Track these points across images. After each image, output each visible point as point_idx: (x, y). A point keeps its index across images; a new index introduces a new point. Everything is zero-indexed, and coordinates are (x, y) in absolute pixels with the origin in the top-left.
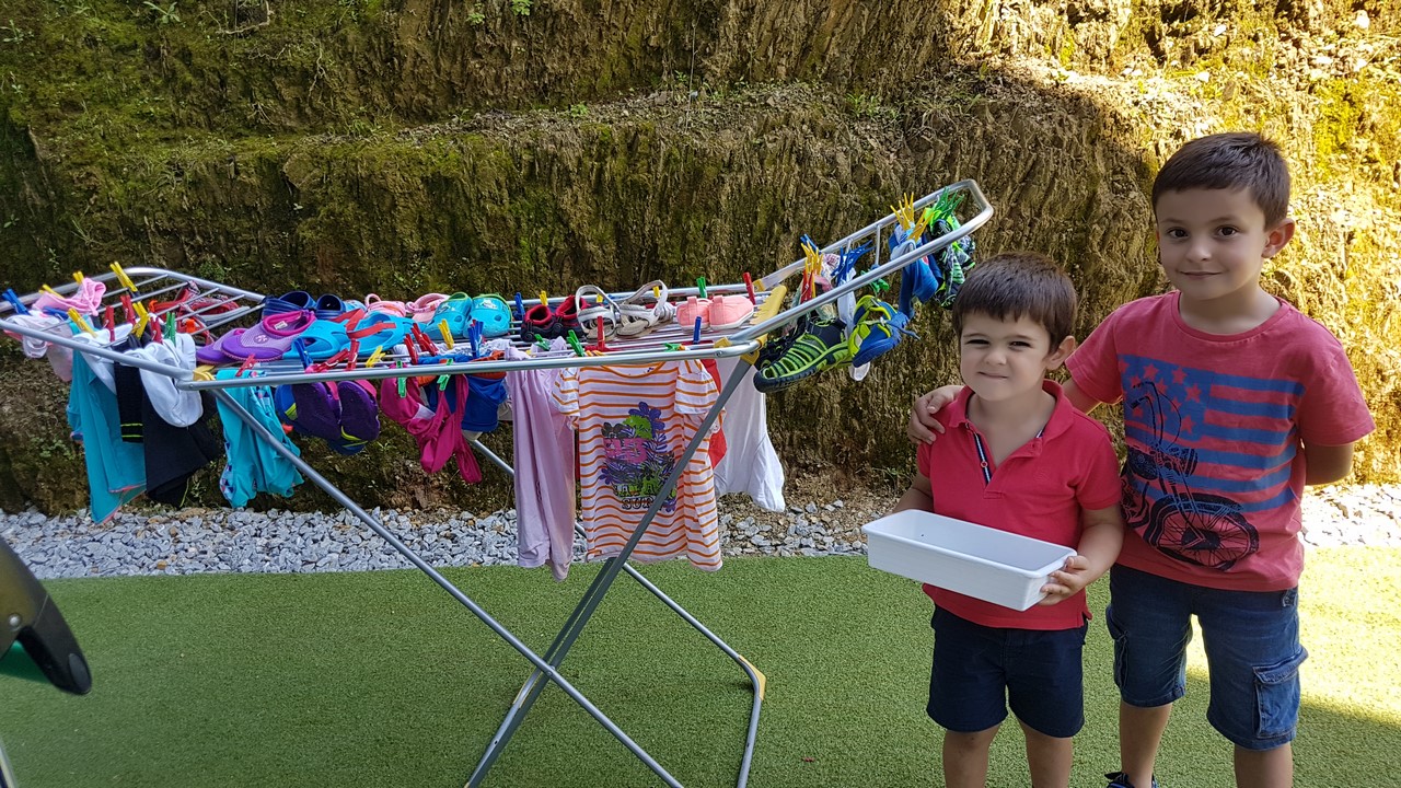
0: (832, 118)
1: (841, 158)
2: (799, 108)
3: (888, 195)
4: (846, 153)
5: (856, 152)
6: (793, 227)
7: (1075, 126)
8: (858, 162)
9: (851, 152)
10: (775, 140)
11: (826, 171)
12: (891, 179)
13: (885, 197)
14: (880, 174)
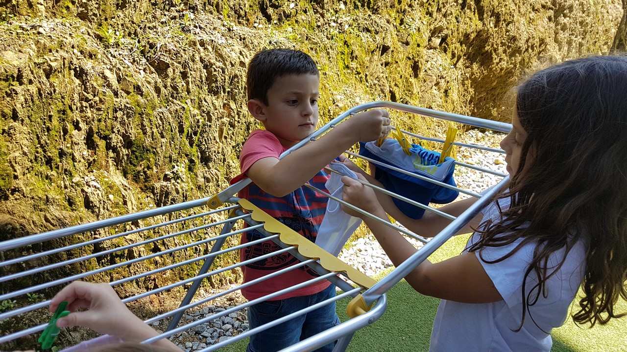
2: (68, 37)
3: (149, 98)
4: (111, 70)
5: (119, 69)
6: (82, 125)
7: (248, 55)
8: (123, 76)
9: (115, 69)
10: (56, 60)
11: (99, 83)
12: (147, 88)
13: (147, 100)
14: (140, 84)
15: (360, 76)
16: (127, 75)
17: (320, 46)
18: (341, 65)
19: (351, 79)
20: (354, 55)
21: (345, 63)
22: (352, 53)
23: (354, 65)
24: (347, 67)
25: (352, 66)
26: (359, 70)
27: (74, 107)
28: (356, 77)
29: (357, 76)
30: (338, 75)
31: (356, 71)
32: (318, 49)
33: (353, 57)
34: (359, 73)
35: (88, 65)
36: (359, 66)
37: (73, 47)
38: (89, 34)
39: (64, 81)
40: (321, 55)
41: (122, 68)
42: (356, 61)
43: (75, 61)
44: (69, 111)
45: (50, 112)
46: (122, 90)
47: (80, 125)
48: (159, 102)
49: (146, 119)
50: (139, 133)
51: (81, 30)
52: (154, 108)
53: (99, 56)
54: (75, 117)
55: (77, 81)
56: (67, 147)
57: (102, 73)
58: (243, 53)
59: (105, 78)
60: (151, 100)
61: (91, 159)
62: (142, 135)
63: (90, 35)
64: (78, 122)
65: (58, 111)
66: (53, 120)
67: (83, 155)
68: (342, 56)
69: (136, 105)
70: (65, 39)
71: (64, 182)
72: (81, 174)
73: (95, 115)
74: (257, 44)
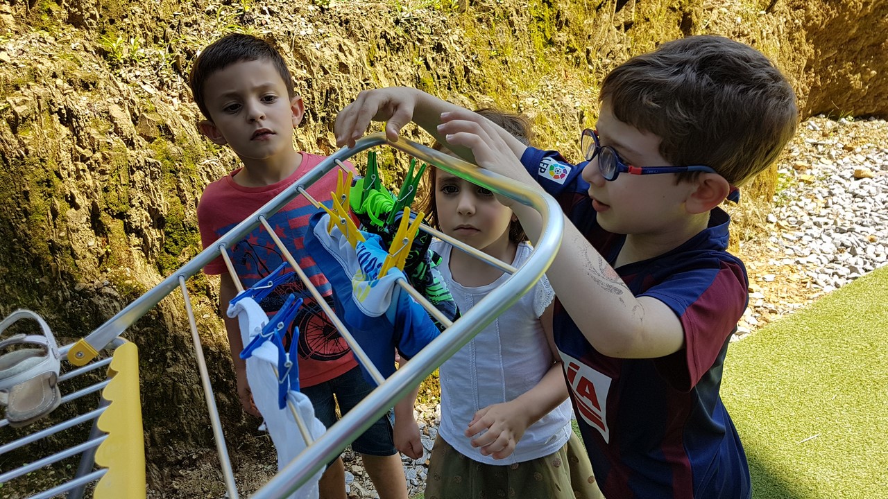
0: (92, 67)
1: (116, 111)
2: (45, 60)
3: (186, 144)
4: (120, 104)
5: (133, 102)
6: (81, 200)
7: (354, 51)
8: (140, 113)
9: (126, 103)
10: (25, 102)
11: (102, 128)
12: (183, 126)
13: (183, 148)
14: (169, 123)
15: (575, 55)
16: (146, 111)
17: (494, 14)
18: (538, 40)
19: (558, 63)
20: (563, 19)
21: (545, 36)
22: (558, 17)
23: (562, 36)
24: (551, 42)
25: (559, 39)
26: (574, 44)
27: (64, 174)
28: (567, 58)
29: (570, 56)
30: (532, 60)
31: (568, 47)
32: (491, 19)
33: (560, 22)
34: (573, 50)
35: (80, 102)
36: (572, 38)
37: (55, 76)
38: (86, 50)
39: (42, 133)
40: (497, 28)
41: (137, 100)
42: (567, 28)
44: (56, 180)
45: (24, 187)
46: (141, 135)
47: (77, 201)
48: (205, 148)
49: (185, 178)
50: (174, 204)
51: (73, 46)
52: (196, 160)
53: (101, 85)
54: (67, 189)
55: (65, 130)
56: (60, 237)
57: (106, 112)
58: (345, 48)
59: (111, 119)
60: (190, 147)
61: (103, 251)
62: (180, 206)
63: (88, 51)
64: (73, 196)
65: (38, 183)
66: (30, 198)
67: (88, 246)
68: (540, 24)
69: (163, 158)
70: (39, 66)
71: (63, 292)
72: (89, 277)
73: (97, 183)
74: (368, 28)
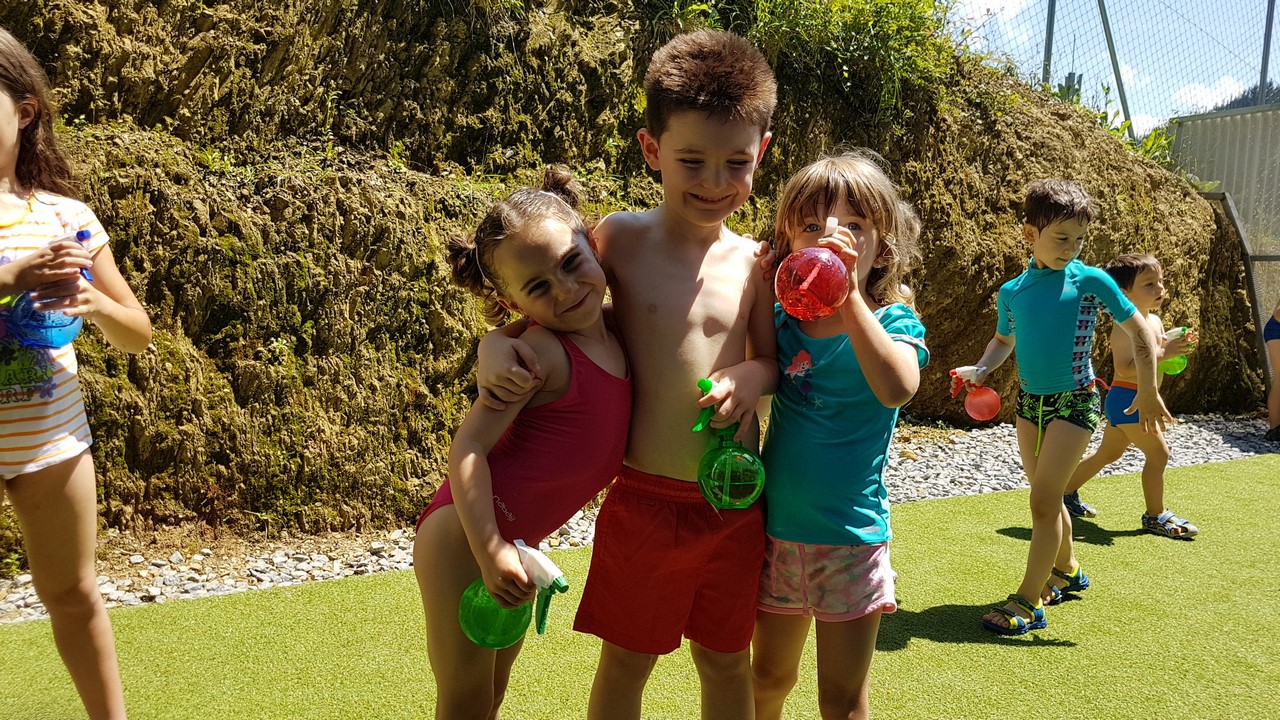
0: (186, 168)
1: (198, 205)
2: (152, 152)
3: (250, 244)
4: (203, 201)
5: (215, 200)
8: (218, 210)
9: (209, 200)
11: (183, 214)
13: (247, 245)
14: (241, 224)
16: (223, 210)
27: (141, 241)
37: (156, 165)
39: (134, 204)
43: (155, 183)
46: (214, 227)
48: (264, 250)
49: (241, 269)
50: (226, 287)
52: (255, 256)
57: (189, 203)
59: (192, 208)
60: (253, 246)
62: (230, 290)
64: (142, 261)
69: (228, 248)
